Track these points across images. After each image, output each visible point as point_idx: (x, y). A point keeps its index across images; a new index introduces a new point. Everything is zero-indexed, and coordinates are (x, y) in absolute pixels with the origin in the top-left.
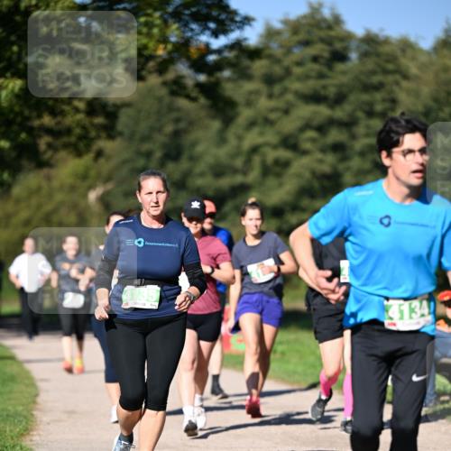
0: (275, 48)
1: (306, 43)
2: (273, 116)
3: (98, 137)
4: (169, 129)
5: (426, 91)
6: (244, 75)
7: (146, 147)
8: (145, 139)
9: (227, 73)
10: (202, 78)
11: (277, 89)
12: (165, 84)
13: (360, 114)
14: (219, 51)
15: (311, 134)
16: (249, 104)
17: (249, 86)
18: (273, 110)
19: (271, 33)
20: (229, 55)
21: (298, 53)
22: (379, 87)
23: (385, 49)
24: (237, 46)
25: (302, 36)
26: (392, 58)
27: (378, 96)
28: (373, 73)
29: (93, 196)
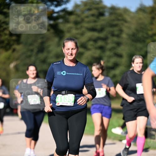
0: (78, 11)
1: (89, 9)
2: (78, 36)
3: (13, 44)
4: (40, 41)
5: (133, 27)
6: (67, 21)
7: (31, 48)
8: (31, 44)
9: (60, 21)
10: (52, 22)
11: (79, 26)
13: (109, 36)
14: (57, 12)
15: (91, 43)
16: (69, 31)
17: (69, 25)
18: (78, 34)
19: (77, 6)
20: (61, 14)
21: (87, 13)
22: (116, 25)
23: (118, 12)
24: (64, 10)
25: (88, 7)
26: (121, 15)
28: (114, 20)
29: (12, 66)
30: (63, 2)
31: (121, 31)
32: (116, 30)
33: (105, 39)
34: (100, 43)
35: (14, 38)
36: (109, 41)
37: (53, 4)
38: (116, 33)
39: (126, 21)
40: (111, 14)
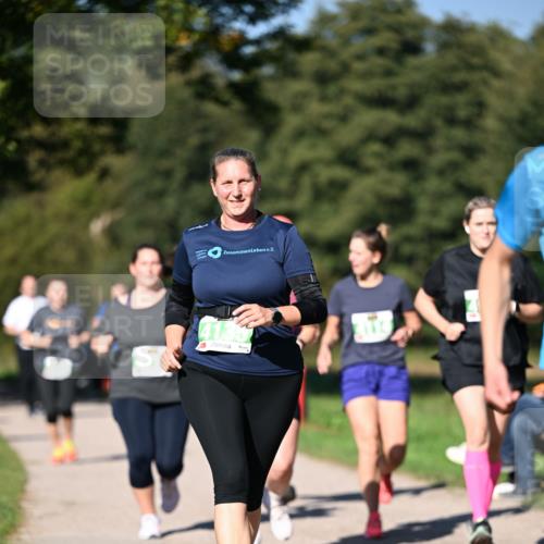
0: (329, 37)
1: (369, 31)
2: (327, 124)
3: (103, 152)
4: (194, 140)
5: (522, 92)
6: (290, 72)
7: (165, 164)
8: (165, 153)
9: (267, 70)
10: (237, 76)
11: (332, 89)
12: (188, 83)
13: (439, 123)
14: (257, 42)
15: (376, 147)
16: (297, 108)
17: (296, 86)
18: (328, 116)
19: (324, 19)
20: (270, 46)
21: (360, 44)
22: (461, 87)
23: (470, 39)
24: (281, 34)
25: (362, 23)
26: (479, 50)
27: (461, 99)
28: (454, 69)
29: (97, 227)
30: (276, 4)
31: (481, 106)
32: (461, 104)
33: (423, 135)
34: (407, 149)
35: (104, 130)
36: (438, 141)
37: (242, 12)
38: (462, 113)
39: (496, 73)
40: (444, 46)
